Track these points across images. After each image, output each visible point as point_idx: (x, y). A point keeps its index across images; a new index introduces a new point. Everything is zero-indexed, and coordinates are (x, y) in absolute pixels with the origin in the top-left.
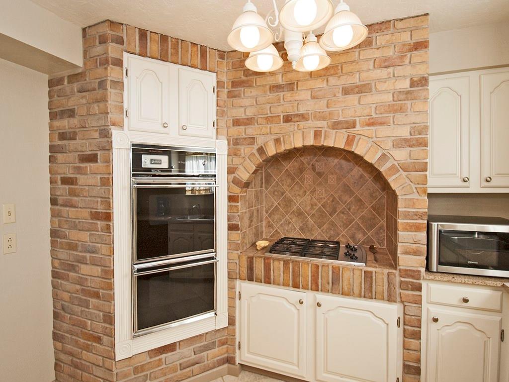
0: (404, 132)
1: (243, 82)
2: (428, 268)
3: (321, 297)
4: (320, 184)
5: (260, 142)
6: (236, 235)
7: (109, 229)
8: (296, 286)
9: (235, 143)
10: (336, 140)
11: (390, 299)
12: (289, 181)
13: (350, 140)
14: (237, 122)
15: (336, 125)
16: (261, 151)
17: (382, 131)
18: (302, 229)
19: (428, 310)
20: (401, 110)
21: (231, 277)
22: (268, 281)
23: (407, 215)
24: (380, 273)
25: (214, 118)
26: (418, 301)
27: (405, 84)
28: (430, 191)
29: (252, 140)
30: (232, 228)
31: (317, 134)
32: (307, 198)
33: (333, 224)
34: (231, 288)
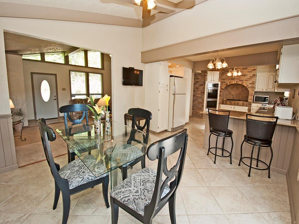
0: (251, 82)
1: (224, 73)
2: (253, 102)
3: (235, 106)
4: (237, 90)
5: (227, 82)
6: (220, 97)
7: (204, 94)
8: (231, 105)
9: (222, 83)
10: (240, 83)
11: (246, 106)
12: (231, 89)
13: (242, 83)
14: (222, 79)
15: (240, 81)
16: (227, 84)
17: (248, 82)
18: (233, 98)
19: (252, 108)
20: (251, 79)
21: (219, 104)
22: (226, 104)
23: (250, 94)
24: (245, 103)
25: (219, 78)
26: (251, 106)
27: (252, 75)
28: (255, 91)
29: (225, 82)
30: (220, 96)
31: (237, 82)
32: (234, 92)
33: (239, 97)
34: (219, 106)
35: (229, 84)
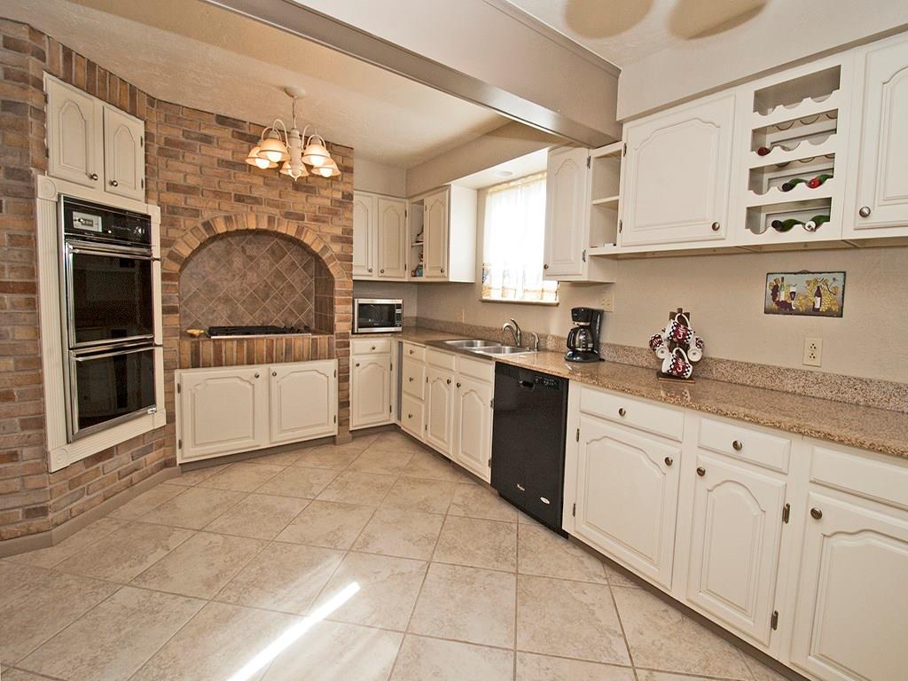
0: (338, 231)
1: (183, 143)
3: (274, 367)
4: (251, 268)
5: (207, 215)
6: (174, 320)
7: (33, 304)
8: (250, 362)
9: (170, 213)
10: (288, 229)
11: (330, 357)
13: (300, 230)
14: (172, 187)
15: (288, 215)
16: (208, 226)
17: (325, 229)
18: (230, 317)
19: (353, 359)
20: (336, 213)
21: (168, 368)
22: (218, 363)
23: (341, 293)
24: (323, 339)
25: (141, 175)
26: (347, 354)
27: (339, 196)
28: (354, 278)
29: (196, 213)
30: (166, 311)
31: (271, 220)
32: (237, 282)
33: (265, 309)
34: (169, 381)
35: (221, 228)
